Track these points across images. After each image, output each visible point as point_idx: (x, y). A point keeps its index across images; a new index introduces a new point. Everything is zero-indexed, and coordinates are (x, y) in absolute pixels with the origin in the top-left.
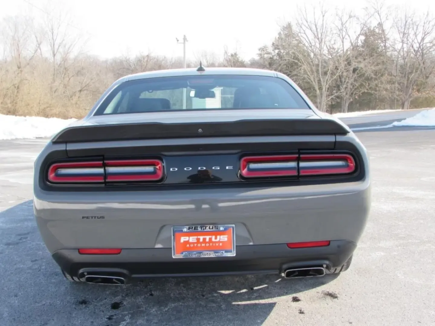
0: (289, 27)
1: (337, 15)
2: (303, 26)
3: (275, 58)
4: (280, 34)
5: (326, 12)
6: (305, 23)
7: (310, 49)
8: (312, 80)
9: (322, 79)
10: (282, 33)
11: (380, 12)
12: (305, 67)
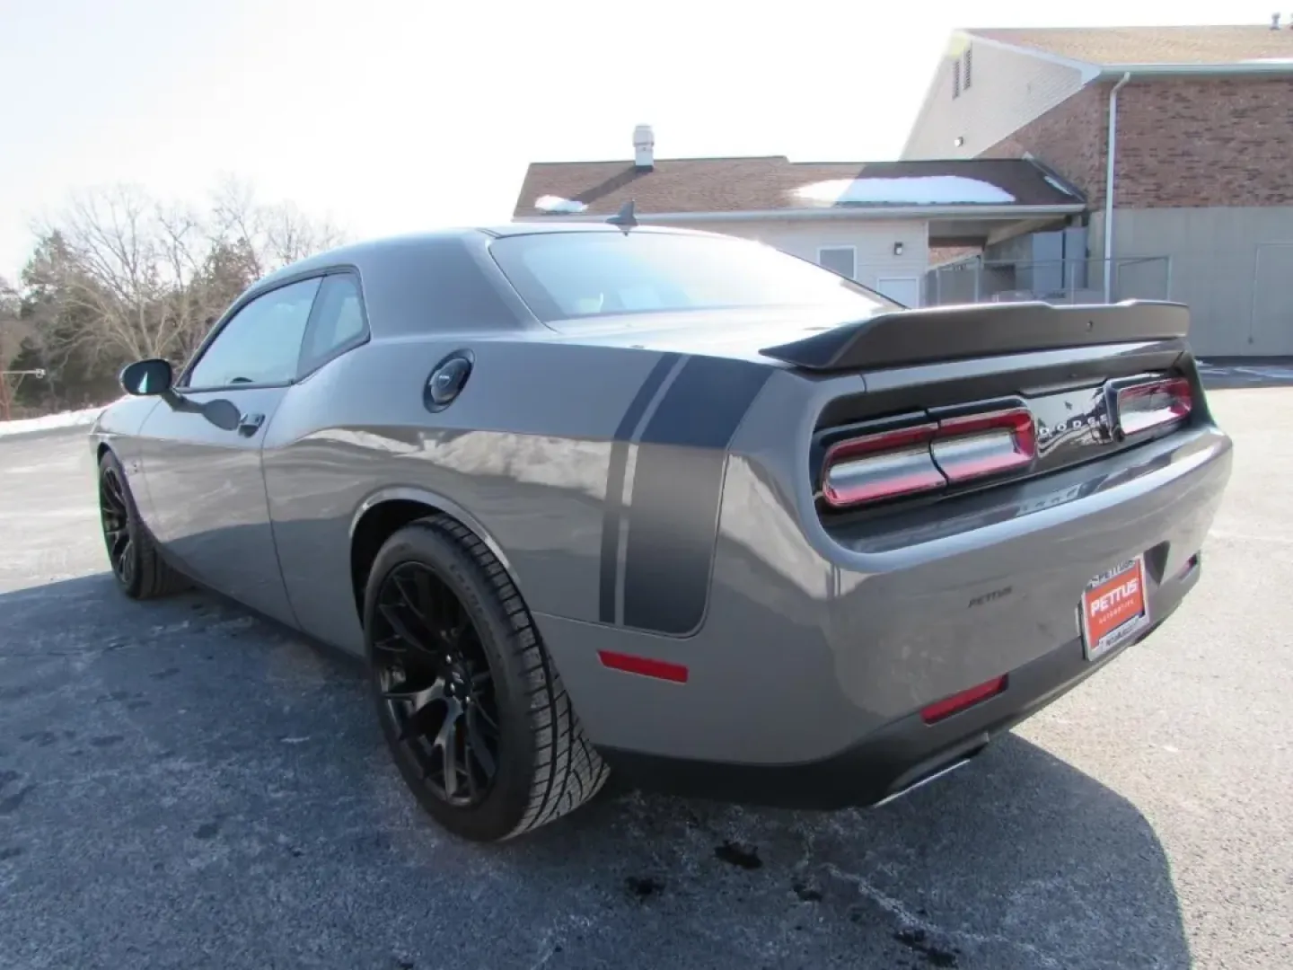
0: (57, 239)
1: (161, 219)
2: (92, 240)
3: (33, 301)
4: (37, 252)
5: (137, 213)
6: (96, 233)
7: (113, 282)
8: (127, 340)
9: (148, 341)
10: (42, 250)
11: (242, 219)
12: (110, 316)
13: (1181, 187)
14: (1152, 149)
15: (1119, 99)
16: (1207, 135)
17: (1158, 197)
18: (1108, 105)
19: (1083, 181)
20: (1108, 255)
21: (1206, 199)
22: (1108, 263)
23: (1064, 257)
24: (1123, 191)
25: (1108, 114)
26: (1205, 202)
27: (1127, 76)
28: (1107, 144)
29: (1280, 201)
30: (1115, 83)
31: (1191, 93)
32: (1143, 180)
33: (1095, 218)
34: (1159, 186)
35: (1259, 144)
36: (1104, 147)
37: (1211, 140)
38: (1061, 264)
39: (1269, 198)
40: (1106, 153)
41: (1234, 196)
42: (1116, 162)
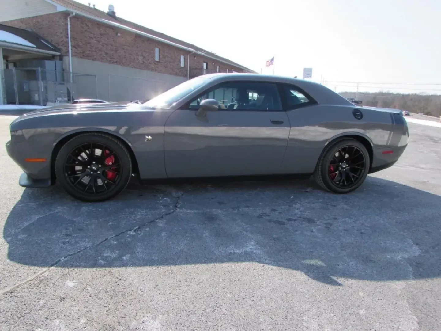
13: (89, 53)
14: (81, 40)
15: (70, 20)
16: (94, 39)
17: (83, 55)
18: (67, 21)
19: (59, 45)
20: (71, 71)
21: (96, 59)
22: (71, 74)
23: (56, 70)
24: (74, 51)
25: (67, 24)
26: (95, 60)
27: (74, 14)
28: (68, 34)
29: (113, 63)
30: (69, 15)
31: (89, 24)
32: (79, 49)
33: (65, 58)
34: (83, 52)
35: (107, 45)
36: (67, 35)
37: (95, 40)
38: (55, 72)
39: (110, 61)
40: (68, 37)
41: (102, 60)
42: (71, 41)
